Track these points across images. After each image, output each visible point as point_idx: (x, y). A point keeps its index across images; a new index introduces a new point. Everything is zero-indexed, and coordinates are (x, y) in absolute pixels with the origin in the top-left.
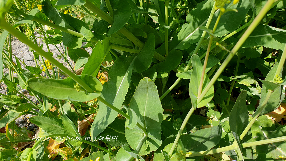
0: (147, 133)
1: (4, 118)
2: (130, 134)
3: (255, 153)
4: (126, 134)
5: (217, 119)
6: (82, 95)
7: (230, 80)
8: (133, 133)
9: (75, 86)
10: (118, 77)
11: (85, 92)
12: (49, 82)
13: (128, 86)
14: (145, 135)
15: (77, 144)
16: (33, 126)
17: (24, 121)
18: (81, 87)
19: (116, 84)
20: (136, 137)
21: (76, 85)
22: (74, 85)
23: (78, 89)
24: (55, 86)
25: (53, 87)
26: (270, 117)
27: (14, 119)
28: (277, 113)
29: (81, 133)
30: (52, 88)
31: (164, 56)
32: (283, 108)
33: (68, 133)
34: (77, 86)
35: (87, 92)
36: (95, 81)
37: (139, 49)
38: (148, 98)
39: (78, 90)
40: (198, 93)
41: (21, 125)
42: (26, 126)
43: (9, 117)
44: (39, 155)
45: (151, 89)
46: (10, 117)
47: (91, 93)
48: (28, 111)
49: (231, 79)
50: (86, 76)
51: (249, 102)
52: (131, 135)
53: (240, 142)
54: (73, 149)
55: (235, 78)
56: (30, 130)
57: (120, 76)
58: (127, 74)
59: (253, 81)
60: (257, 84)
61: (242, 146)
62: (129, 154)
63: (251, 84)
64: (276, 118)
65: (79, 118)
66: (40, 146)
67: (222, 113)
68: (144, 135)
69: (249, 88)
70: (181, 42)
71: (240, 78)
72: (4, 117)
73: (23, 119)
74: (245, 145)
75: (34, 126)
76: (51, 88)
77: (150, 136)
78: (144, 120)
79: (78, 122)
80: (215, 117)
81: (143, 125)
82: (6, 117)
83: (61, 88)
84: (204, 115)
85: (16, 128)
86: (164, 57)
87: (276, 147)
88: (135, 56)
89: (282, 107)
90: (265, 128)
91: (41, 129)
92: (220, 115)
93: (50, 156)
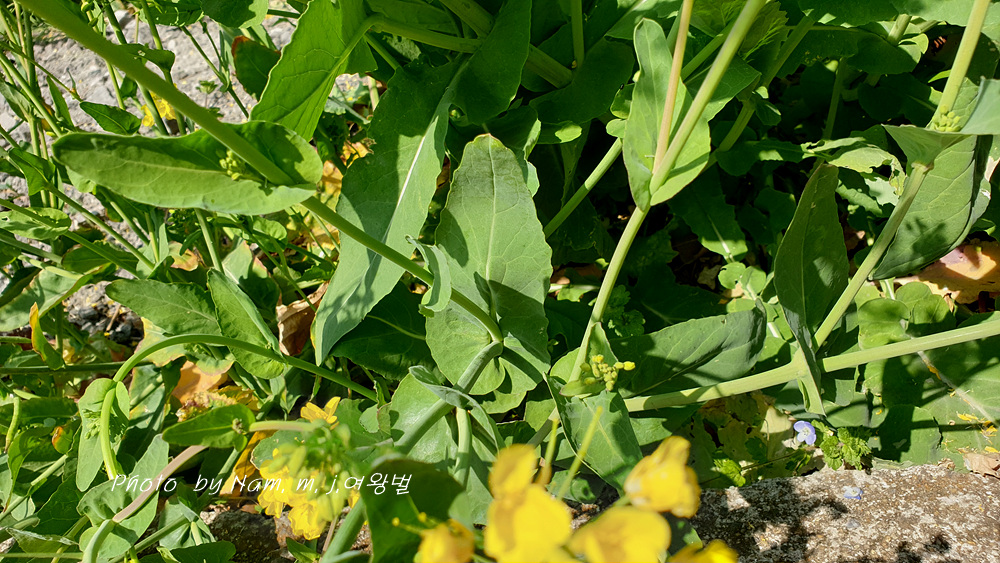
0: (502, 335)
1: (26, 296)
2: (443, 338)
3: (877, 406)
4: (429, 339)
5: (752, 295)
6: (250, 192)
7: (804, 157)
8: (454, 333)
9: (222, 162)
10: (403, 139)
11: (260, 185)
12: (132, 149)
13: (436, 169)
14: (496, 341)
15: (267, 370)
16: (130, 329)
17: (98, 315)
18: (246, 164)
19: (394, 165)
20: (467, 346)
21: (227, 156)
22: (220, 159)
23: (234, 170)
24: (155, 162)
25: (148, 165)
26: (940, 288)
27: (58, 297)
28: (966, 275)
29: (289, 346)
30: (145, 169)
31: (569, 67)
32: (988, 258)
33: (234, 333)
34: (231, 162)
35: (268, 182)
36: (293, 142)
37: (474, 36)
38: (497, 212)
39: (235, 176)
40: (654, 154)
41: (89, 327)
42: (105, 330)
43: (42, 293)
44: (150, 419)
45: (505, 179)
46: (45, 292)
47: (283, 188)
48: (106, 271)
49: (808, 150)
50: (261, 126)
51: (871, 236)
52: (448, 340)
53: (816, 355)
54: (262, 395)
55: (819, 149)
56: (118, 343)
57: (411, 135)
58: (433, 127)
59: (879, 157)
60: (895, 164)
61: (821, 366)
62: (436, 395)
63: (873, 168)
64: (962, 291)
65: (280, 297)
66: (151, 386)
67: (772, 275)
68: (491, 341)
69: (868, 182)
70: (628, 13)
71: (838, 148)
72: (25, 291)
73: (95, 308)
74: (831, 364)
75: (132, 329)
76: (142, 170)
77: (511, 342)
78: (488, 290)
79: (278, 308)
80: (748, 286)
81: (484, 307)
82: (31, 291)
83: (174, 168)
84: (713, 287)
85: (70, 335)
86: (569, 71)
87: (953, 386)
88: (461, 62)
89: (984, 256)
90: (920, 325)
91: (149, 329)
92: (762, 279)
93: (184, 415)
